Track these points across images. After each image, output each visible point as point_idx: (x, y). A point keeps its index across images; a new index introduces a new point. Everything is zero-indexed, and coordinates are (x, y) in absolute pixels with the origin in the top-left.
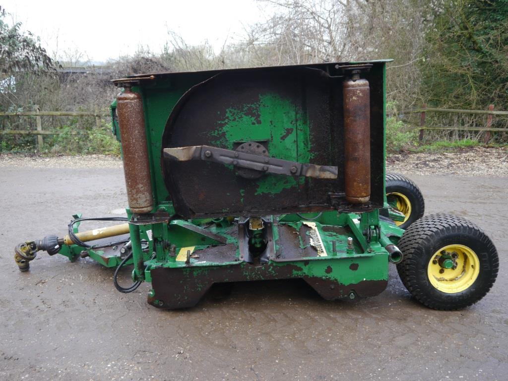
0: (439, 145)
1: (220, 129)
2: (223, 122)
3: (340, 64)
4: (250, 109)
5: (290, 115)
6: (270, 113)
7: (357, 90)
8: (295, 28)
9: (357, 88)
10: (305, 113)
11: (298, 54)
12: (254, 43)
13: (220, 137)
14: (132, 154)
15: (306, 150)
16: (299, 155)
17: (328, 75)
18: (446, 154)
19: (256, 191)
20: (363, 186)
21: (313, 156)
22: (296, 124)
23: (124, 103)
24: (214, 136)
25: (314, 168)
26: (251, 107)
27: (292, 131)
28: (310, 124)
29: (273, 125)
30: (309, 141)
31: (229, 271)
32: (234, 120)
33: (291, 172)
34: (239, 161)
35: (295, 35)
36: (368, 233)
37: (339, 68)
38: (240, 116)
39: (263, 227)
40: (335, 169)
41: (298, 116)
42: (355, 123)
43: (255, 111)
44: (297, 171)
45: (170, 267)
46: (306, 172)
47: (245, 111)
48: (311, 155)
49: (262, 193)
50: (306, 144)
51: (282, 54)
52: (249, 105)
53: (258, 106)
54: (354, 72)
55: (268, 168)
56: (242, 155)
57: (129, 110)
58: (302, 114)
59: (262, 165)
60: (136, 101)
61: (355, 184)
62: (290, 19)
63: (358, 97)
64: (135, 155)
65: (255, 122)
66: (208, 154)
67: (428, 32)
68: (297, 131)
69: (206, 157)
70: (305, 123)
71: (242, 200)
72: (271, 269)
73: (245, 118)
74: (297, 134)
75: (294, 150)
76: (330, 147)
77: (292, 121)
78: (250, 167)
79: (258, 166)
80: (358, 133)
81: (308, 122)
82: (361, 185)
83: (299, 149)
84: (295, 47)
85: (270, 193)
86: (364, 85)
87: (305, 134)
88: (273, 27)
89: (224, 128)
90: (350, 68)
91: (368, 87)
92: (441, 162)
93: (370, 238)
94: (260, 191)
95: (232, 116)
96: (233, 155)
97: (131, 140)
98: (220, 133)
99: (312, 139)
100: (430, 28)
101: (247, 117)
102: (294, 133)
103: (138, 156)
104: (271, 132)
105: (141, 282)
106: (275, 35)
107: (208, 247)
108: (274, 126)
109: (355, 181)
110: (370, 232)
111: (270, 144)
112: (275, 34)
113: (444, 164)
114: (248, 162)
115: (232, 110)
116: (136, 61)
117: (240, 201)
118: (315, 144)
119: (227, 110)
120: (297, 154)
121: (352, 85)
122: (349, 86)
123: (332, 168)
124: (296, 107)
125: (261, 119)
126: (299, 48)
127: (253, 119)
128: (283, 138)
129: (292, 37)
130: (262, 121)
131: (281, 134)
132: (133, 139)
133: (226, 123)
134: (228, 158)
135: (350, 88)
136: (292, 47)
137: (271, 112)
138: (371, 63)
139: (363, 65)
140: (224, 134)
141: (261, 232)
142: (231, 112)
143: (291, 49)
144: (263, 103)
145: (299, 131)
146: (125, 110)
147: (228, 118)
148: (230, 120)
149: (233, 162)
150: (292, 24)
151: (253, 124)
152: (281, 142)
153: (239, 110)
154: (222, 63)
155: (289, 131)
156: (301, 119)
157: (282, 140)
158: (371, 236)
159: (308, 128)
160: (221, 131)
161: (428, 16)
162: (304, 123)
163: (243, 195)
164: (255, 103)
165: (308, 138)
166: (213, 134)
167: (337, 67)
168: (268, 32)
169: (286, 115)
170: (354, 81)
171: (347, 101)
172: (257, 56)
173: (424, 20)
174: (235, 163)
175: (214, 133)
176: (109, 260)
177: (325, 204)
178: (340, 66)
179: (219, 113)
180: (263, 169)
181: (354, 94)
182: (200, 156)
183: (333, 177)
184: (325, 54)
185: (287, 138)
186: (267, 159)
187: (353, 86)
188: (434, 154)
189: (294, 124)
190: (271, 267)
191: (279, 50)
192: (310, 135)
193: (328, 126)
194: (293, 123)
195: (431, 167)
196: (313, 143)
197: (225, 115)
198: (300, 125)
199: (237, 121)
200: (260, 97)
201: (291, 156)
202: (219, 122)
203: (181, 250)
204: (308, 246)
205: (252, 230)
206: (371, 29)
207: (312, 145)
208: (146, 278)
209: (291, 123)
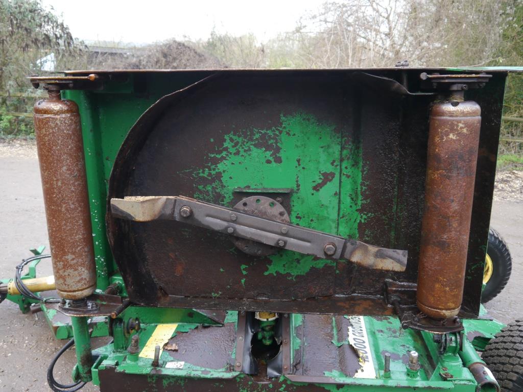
0: (506, 160)
1: (213, 167)
2: (218, 156)
3: (429, 71)
4: (263, 136)
5: (331, 150)
6: (297, 146)
7: (459, 122)
8: (349, 16)
9: (458, 118)
10: (358, 148)
11: (350, 46)
12: (301, 31)
13: (213, 180)
14: (57, 206)
15: (354, 208)
16: (341, 215)
17: (404, 89)
18: (516, 172)
19: (267, 269)
20: (451, 290)
21: (365, 219)
22: (341, 166)
23: (43, 119)
24: (204, 177)
25: (366, 251)
26: (266, 134)
27: (333, 177)
28: (363, 167)
29: (302, 166)
30: (360, 194)
31: (217, 384)
32: (237, 153)
33: (326, 254)
34: (237, 226)
35: (349, 25)
36: (443, 341)
37: (428, 78)
38: (246, 149)
39: (277, 317)
40: (402, 256)
41: (345, 152)
42: (447, 181)
43: (272, 141)
44: (335, 251)
45: (127, 372)
46: (352, 253)
47: (257, 139)
48: (361, 217)
49: (277, 272)
50: (354, 200)
51: (332, 44)
52: (263, 132)
53: (277, 133)
54: (455, 88)
55: (285, 243)
56: (244, 217)
57: (51, 131)
58: (351, 149)
59: (277, 237)
60: (64, 116)
61: (437, 286)
62: (344, 6)
63: (459, 134)
64: (62, 207)
65: (271, 159)
66: (185, 212)
67: (506, 28)
68: (340, 176)
69: (181, 216)
70: (356, 164)
71: (243, 281)
72: (282, 388)
73: (255, 152)
74: (340, 182)
75: (334, 208)
76: (395, 207)
77: (334, 161)
78: (256, 238)
79: (270, 238)
80: (453, 201)
81: (361, 164)
82: (447, 289)
83: (342, 206)
84: (348, 38)
85: (289, 274)
86: (473, 114)
87: (355, 182)
88: (325, 14)
89: (219, 166)
90: (447, 81)
91: (480, 118)
92: (512, 184)
93: (445, 349)
94: (272, 270)
95: (233, 147)
96: (227, 217)
97: (55, 183)
98: (213, 172)
99: (366, 190)
100: (509, 23)
101: (259, 151)
102: (336, 180)
103: (67, 210)
104: (298, 177)
105: (86, 383)
106: (326, 23)
107: (197, 328)
108: (303, 168)
109: (438, 281)
110: (446, 340)
111: (294, 197)
112: (326, 21)
113: (515, 186)
114: (253, 230)
115: (234, 138)
116: (167, 44)
117: (240, 282)
118: (369, 201)
119: (226, 137)
120: (339, 214)
121: (450, 112)
122: (443, 114)
123: (398, 253)
124: (342, 138)
125: (282, 154)
126: (352, 39)
127: (269, 153)
128: (317, 188)
129: (345, 26)
130: (283, 159)
131: (314, 182)
132: (57, 180)
133: (223, 158)
134: (218, 221)
135: (445, 118)
136: (344, 38)
137: (299, 144)
138: (488, 73)
139: (474, 75)
140: (219, 176)
141: (273, 324)
142: (231, 140)
143: (342, 40)
144: (287, 130)
145: (344, 178)
146: (44, 130)
147: (226, 149)
148: (231, 153)
149: (227, 228)
150: (347, 11)
151: (269, 162)
152: (313, 194)
153: (245, 138)
154: (262, 53)
155: (327, 178)
156: (348, 159)
157: (314, 192)
158: (448, 345)
159: (360, 174)
160: (214, 169)
161: (508, 8)
162: (353, 165)
163: (244, 273)
164: (273, 128)
165: (359, 189)
166: (201, 175)
167: (423, 76)
168: (318, 19)
169: (324, 151)
170: (455, 104)
171: (437, 139)
172: (304, 46)
173: (503, 14)
174: (230, 230)
175: (203, 172)
176: (58, 329)
177: (379, 296)
178: (430, 76)
179: (212, 140)
180: (278, 243)
181: (453, 128)
182: (173, 214)
183: (398, 268)
184: (382, 48)
185: (323, 188)
186: (285, 228)
187: (451, 114)
188: (501, 171)
189: (337, 166)
190: (284, 386)
191: (329, 40)
192: (362, 184)
193: (394, 172)
194: (335, 164)
195: (500, 190)
196: (365, 197)
197: (223, 145)
198: (346, 168)
199: (242, 156)
200: (283, 118)
201: (328, 218)
202: (212, 156)
203: (158, 327)
204: (344, 342)
205: (259, 320)
206: (437, 21)
207: (364, 202)
208: (93, 379)
209: (332, 164)
